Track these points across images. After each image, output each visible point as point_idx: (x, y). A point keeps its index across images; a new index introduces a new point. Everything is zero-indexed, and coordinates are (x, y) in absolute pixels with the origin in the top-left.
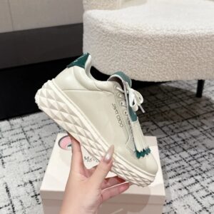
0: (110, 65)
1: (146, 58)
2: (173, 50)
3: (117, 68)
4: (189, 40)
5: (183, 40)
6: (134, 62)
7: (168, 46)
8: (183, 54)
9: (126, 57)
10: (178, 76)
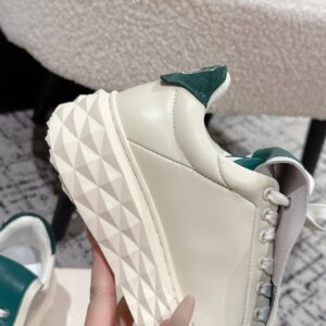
0: (79, 54)
1: (179, 53)
2: (244, 42)
3: (98, 66)
4: (285, 24)
5: (273, 23)
6: (147, 58)
7: (236, 32)
8: (262, 56)
9: (129, 42)
10: (236, 104)
